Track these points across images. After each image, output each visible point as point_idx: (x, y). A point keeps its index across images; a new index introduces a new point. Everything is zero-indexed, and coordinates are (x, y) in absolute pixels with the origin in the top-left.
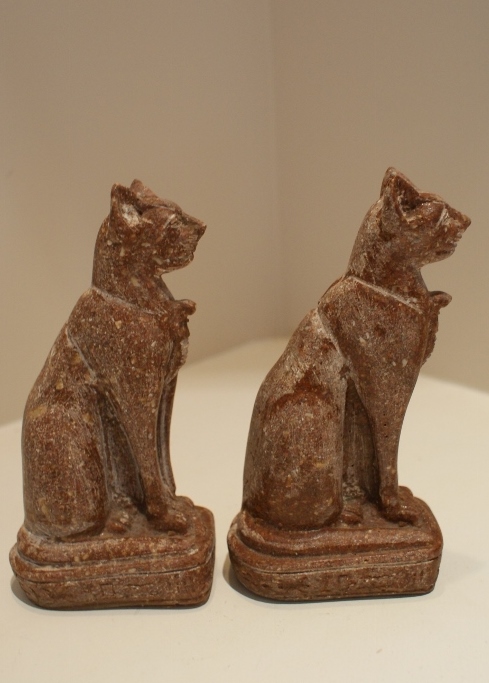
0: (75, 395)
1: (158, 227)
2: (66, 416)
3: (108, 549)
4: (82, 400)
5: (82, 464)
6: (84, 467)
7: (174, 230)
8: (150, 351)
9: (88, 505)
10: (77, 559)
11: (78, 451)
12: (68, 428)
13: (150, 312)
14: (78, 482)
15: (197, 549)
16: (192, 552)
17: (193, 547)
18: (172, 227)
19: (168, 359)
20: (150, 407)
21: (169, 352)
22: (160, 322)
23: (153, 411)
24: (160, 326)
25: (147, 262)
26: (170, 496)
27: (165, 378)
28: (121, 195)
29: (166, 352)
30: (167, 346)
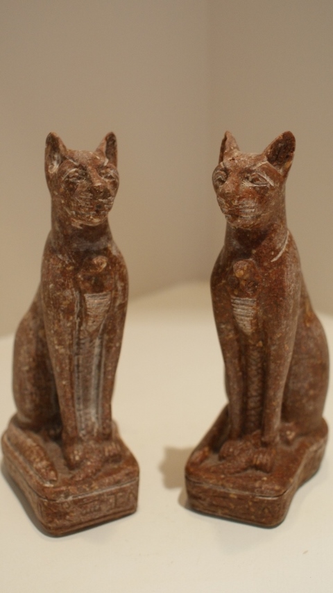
1: (59, 178)
2: (29, 326)
7: (73, 183)
8: (49, 291)
11: (26, 356)
12: (27, 335)
15: (52, 486)
16: (48, 485)
17: (52, 481)
18: (71, 180)
19: (71, 304)
20: (53, 342)
21: (74, 299)
22: (65, 268)
23: (57, 347)
24: (64, 273)
25: (62, 209)
26: (93, 435)
27: (80, 324)
28: (53, 143)
29: (65, 299)
30: (67, 293)
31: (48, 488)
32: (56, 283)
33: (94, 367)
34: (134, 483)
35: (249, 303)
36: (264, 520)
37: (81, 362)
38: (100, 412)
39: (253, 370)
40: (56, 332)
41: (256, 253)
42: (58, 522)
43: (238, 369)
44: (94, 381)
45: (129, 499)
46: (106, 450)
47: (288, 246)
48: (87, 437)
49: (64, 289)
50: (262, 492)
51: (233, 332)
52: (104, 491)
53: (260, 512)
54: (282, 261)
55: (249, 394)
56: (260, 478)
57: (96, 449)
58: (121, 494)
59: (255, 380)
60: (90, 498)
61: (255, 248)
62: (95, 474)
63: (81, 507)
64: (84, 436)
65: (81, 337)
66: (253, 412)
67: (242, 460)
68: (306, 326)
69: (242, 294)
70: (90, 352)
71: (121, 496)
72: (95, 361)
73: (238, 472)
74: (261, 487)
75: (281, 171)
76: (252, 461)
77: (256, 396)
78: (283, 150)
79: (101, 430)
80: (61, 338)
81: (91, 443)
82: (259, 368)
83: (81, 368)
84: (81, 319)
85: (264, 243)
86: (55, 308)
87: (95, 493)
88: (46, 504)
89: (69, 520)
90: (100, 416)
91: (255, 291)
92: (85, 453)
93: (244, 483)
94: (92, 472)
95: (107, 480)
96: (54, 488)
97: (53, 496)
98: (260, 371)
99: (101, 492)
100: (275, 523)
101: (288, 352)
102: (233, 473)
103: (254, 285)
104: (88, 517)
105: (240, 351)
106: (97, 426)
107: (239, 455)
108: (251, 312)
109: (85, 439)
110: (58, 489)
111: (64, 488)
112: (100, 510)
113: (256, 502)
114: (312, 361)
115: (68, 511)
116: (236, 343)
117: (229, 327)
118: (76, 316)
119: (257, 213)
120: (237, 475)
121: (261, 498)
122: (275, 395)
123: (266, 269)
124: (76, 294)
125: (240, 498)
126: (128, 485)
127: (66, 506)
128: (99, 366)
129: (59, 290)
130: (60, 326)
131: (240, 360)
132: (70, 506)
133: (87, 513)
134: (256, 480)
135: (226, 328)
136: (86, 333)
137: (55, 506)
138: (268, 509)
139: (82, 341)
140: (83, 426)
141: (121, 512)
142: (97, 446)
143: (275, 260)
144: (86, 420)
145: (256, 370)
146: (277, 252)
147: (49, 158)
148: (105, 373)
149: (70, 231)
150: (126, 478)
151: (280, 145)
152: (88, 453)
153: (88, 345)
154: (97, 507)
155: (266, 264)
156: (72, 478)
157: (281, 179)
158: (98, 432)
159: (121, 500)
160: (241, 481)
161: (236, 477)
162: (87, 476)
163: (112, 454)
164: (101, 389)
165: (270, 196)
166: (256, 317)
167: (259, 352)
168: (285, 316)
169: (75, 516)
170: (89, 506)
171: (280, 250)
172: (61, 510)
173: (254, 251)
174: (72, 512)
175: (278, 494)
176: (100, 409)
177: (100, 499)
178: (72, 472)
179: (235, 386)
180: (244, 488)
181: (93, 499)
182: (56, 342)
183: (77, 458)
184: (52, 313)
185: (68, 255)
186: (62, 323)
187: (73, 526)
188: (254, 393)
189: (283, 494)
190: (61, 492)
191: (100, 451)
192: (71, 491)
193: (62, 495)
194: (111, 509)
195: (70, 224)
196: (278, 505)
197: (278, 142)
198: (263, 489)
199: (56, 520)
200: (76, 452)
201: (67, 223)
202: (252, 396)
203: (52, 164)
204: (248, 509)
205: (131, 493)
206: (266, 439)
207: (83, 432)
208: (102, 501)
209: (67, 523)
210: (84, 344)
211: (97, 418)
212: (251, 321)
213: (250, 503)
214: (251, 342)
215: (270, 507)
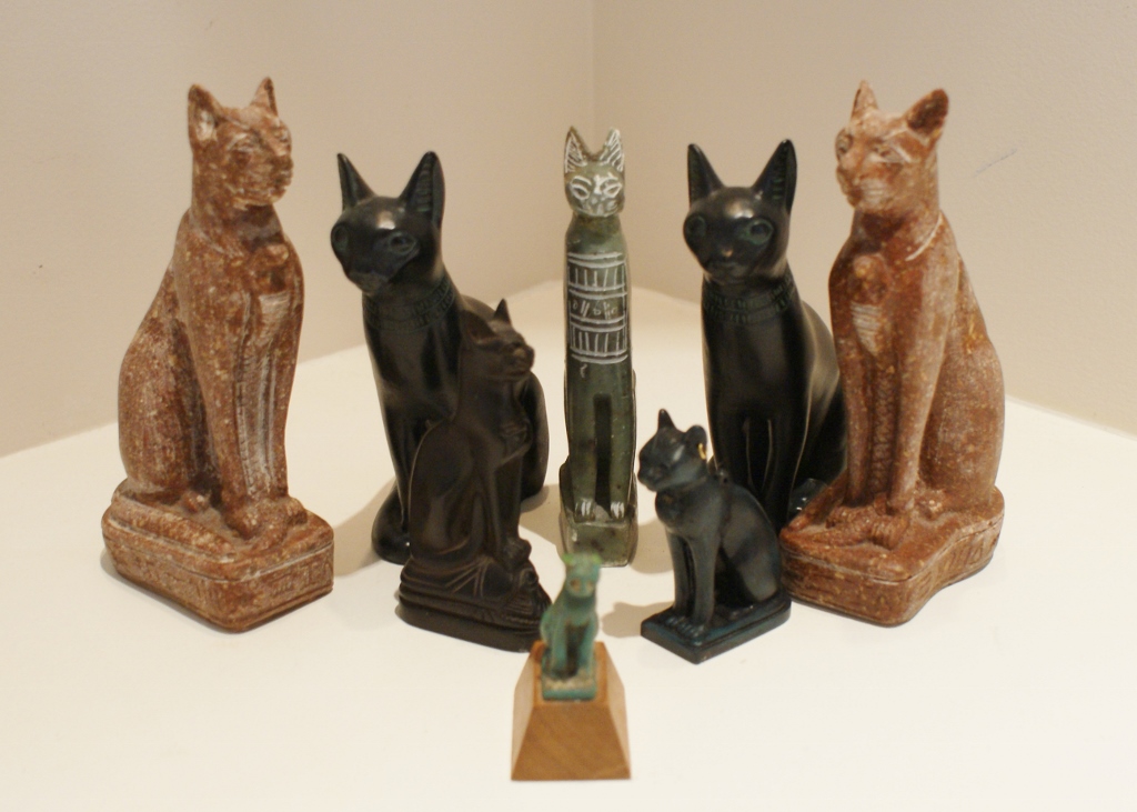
0: (165, 329)
1: (222, 146)
2: (150, 352)
3: (162, 523)
4: (171, 337)
5: (154, 413)
6: (156, 417)
7: (243, 153)
8: (208, 297)
9: (155, 464)
10: (135, 522)
11: (152, 395)
12: (149, 366)
13: (220, 249)
14: (146, 432)
15: (232, 560)
16: (225, 560)
17: (230, 555)
18: (240, 149)
19: (239, 313)
20: (213, 366)
21: (242, 305)
22: (229, 265)
23: (218, 373)
24: (228, 270)
25: (220, 186)
26: (266, 491)
27: (248, 338)
28: (200, 99)
29: (232, 304)
30: (235, 297)
31: (228, 564)
32: (218, 286)
33: (260, 398)
34: (329, 547)
35: (873, 313)
36: (878, 614)
37: (244, 391)
38: (271, 458)
39: (882, 406)
40: (217, 352)
41: (887, 248)
42: (243, 610)
43: (862, 402)
44: (260, 417)
45: (325, 571)
46: (288, 508)
47: (935, 240)
48: (258, 495)
49: (231, 292)
50: (877, 573)
51: (855, 350)
52: (297, 561)
53: (874, 602)
54: (922, 260)
55: (875, 439)
56: (878, 555)
57: (275, 508)
58: (315, 564)
59: (884, 419)
60: (282, 571)
61: (886, 240)
62: (282, 540)
63: (270, 585)
64: (254, 493)
65: (246, 356)
66: (879, 465)
67: (857, 530)
68: (965, 352)
69: (864, 300)
70: (256, 376)
71: (316, 567)
72: (262, 388)
73: (849, 544)
74: (876, 566)
75: (925, 141)
76: (870, 531)
77: (885, 443)
78: (930, 114)
79: (275, 481)
80: (224, 359)
81: (265, 501)
82: (891, 403)
83: (244, 400)
84: (251, 330)
85: (899, 234)
86: (217, 319)
87: (286, 565)
88: (225, 587)
89: (258, 606)
90: (271, 463)
91: (880, 297)
92: (262, 515)
93: (855, 559)
94: (278, 537)
95: (299, 545)
96: (236, 562)
97: (236, 573)
98: (891, 407)
99: (293, 563)
100: (894, 621)
101: (927, 384)
102: (842, 545)
103: (879, 291)
104: (279, 600)
105: (865, 377)
106: (268, 478)
107: (853, 521)
108: (876, 325)
109: (256, 497)
110: (241, 564)
111: (248, 561)
112: (292, 588)
113: (869, 587)
114: (972, 403)
115: (255, 592)
116: (859, 367)
117: (850, 343)
118: (243, 327)
119: (887, 196)
120: (847, 547)
121: (875, 581)
122: (907, 443)
123: (898, 269)
124: (247, 297)
125: (849, 580)
126: (323, 550)
127: (252, 585)
128: (267, 394)
129: (223, 294)
130: (224, 344)
131: (864, 390)
132: (257, 585)
133: (277, 594)
134: (871, 557)
135: (846, 344)
136: (254, 350)
137: (239, 587)
138: (885, 598)
139: (247, 362)
140: (252, 480)
141: (316, 589)
142: (274, 504)
143: (911, 258)
144: (254, 471)
145: (886, 406)
146: (916, 247)
147: (194, 118)
148: (276, 403)
149: (231, 215)
150: (320, 540)
151: (928, 106)
152: (266, 514)
153: (253, 366)
154: (290, 584)
155: (898, 262)
156: (255, 547)
157: (924, 153)
158: (272, 486)
159: (316, 572)
160: (851, 555)
161: (846, 551)
162: (274, 544)
163: (296, 512)
164: (271, 425)
165: (906, 175)
166: (882, 331)
167: (890, 381)
168: (920, 333)
169: (264, 599)
170: (280, 582)
171: (920, 244)
172: (248, 592)
173: (884, 244)
174: (261, 593)
175: (899, 578)
176: (271, 453)
177: (293, 573)
178: (251, 541)
179: (857, 427)
180: (855, 566)
181: (283, 574)
182: (217, 366)
183: (254, 522)
184: (213, 327)
185: (232, 246)
186: (227, 338)
187: (261, 614)
188: (882, 439)
189: (905, 580)
190: (245, 567)
191: (280, 511)
192: (259, 563)
193: (248, 571)
194: (305, 586)
195: (231, 205)
196: (899, 594)
197: (924, 102)
198: (879, 567)
199: (240, 608)
200: (250, 515)
201: (227, 204)
202: (880, 443)
203: (200, 127)
204: (859, 597)
205: (327, 562)
206: (894, 503)
207: (252, 489)
208: (295, 576)
209: (254, 610)
210: (248, 365)
211: (267, 468)
212: (876, 336)
213: (862, 589)
214: (880, 366)
215: (886, 595)
